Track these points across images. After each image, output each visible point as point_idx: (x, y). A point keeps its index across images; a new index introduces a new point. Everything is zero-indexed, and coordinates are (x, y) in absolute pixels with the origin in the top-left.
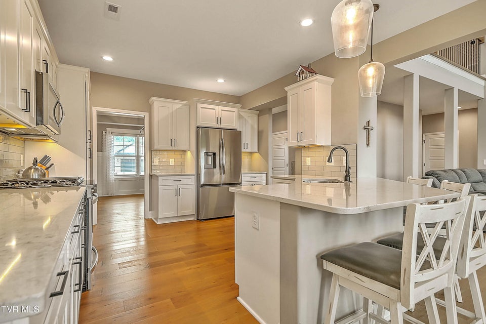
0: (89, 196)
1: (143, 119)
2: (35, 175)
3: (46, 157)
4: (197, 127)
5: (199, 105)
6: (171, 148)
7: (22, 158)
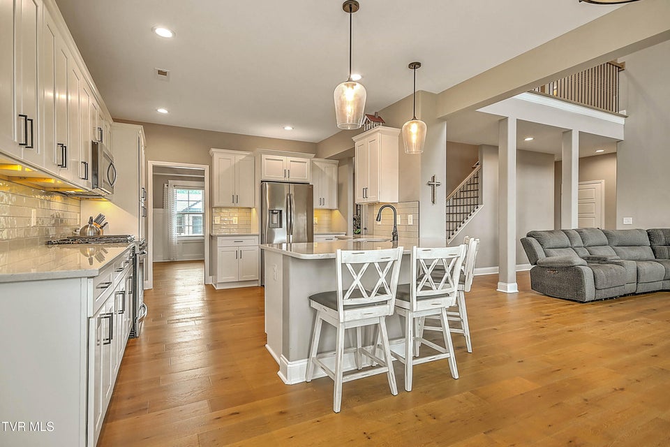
0: (137, 251)
1: (203, 172)
2: (90, 233)
3: (100, 215)
4: (262, 182)
5: (264, 157)
6: (233, 205)
7: (78, 217)
